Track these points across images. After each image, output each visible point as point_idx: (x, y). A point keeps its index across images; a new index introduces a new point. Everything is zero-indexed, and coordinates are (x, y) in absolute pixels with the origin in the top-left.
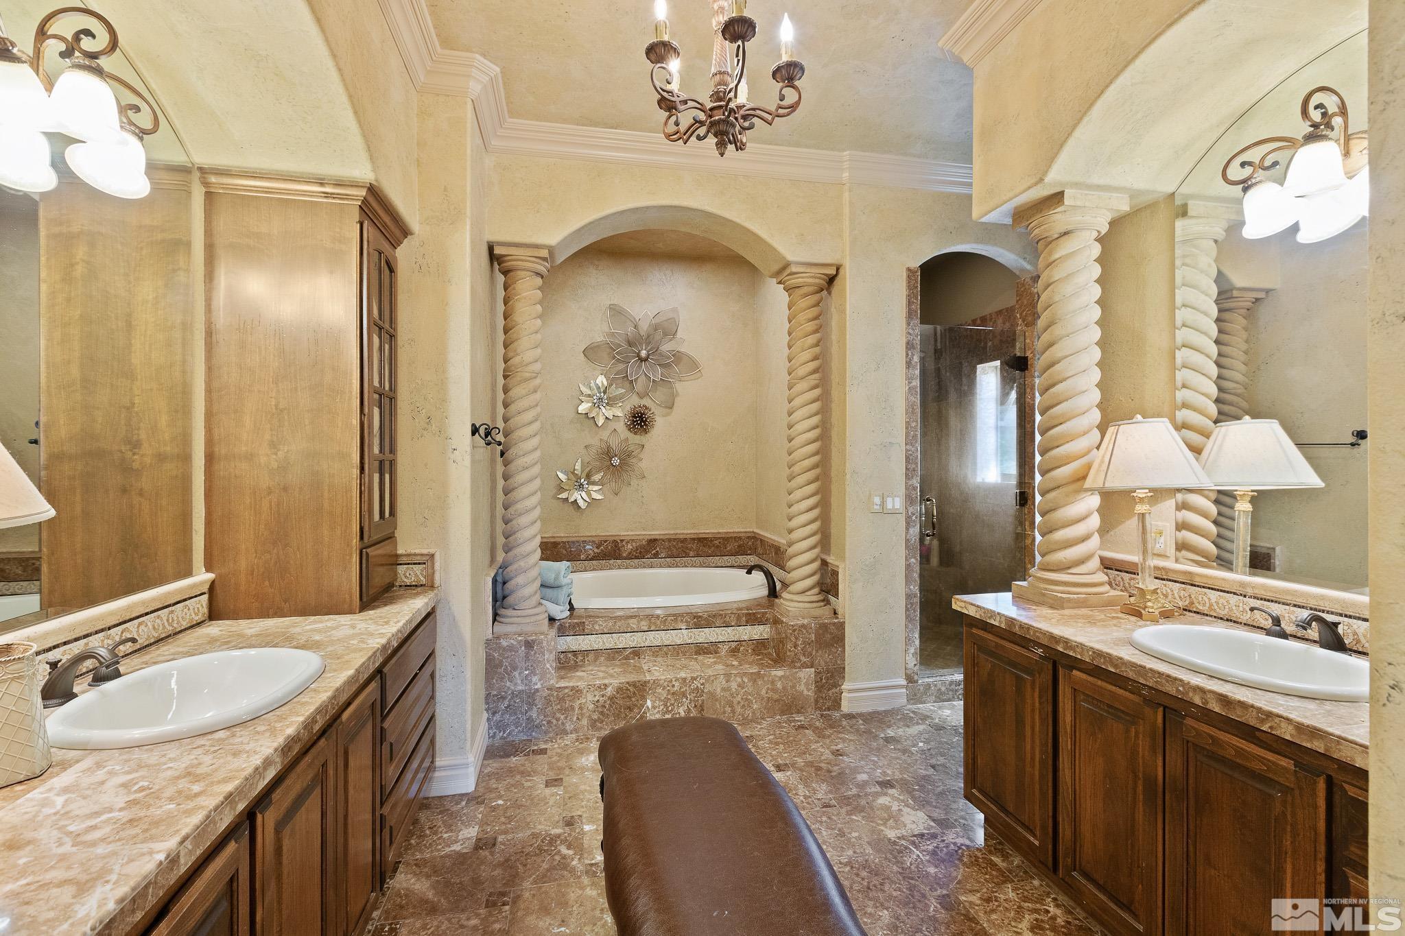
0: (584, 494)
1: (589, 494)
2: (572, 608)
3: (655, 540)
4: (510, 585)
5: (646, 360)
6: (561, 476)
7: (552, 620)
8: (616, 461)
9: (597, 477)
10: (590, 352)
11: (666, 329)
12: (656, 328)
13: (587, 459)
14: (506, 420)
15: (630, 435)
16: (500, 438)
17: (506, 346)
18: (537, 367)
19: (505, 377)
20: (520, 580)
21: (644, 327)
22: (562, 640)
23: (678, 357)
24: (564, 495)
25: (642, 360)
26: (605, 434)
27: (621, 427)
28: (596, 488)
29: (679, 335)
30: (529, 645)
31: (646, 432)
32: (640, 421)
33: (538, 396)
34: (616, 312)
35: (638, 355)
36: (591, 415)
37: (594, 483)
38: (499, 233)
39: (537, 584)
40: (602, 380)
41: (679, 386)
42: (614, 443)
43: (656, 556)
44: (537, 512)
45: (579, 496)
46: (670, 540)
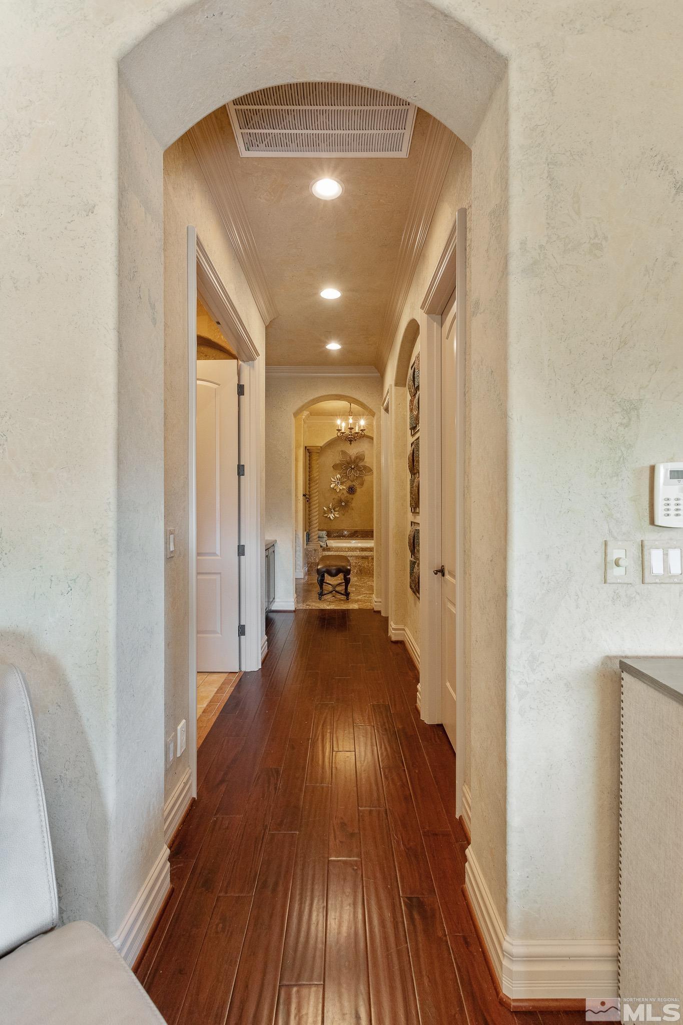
0: (332, 515)
1: (334, 515)
2: (327, 545)
3: (357, 531)
4: (311, 536)
5: (353, 469)
6: (325, 508)
7: (321, 547)
8: (343, 504)
9: (337, 509)
10: (335, 467)
11: (360, 458)
12: (357, 458)
13: (333, 503)
14: (309, 492)
15: (348, 495)
16: (308, 497)
17: (309, 472)
18: (317, 478)
19: (309, 480)
20: (313, 534)
21: (353, 457)
22: (324, 552)
23: (365, 467)
24: (326, 515)
25: (352, 469)
26: (340, 495)
27: (345, 492)
28: (337, 513)
29: (365, 460)
30: (315, 550)
31: (354, 494)
32: (352, 490)
33: (318, 485)
34: (344, 453)
35: (351, 467)
36: (335, 488)
37: (336, 511)
38: (309, 444)
39: (317, 536)
40: (338, 476)
41: (366, 478)
42: (343, 498)
43: (357, 537)
44: (317, 516)
45: (331, 516)
46: (362, 531)
